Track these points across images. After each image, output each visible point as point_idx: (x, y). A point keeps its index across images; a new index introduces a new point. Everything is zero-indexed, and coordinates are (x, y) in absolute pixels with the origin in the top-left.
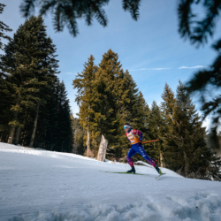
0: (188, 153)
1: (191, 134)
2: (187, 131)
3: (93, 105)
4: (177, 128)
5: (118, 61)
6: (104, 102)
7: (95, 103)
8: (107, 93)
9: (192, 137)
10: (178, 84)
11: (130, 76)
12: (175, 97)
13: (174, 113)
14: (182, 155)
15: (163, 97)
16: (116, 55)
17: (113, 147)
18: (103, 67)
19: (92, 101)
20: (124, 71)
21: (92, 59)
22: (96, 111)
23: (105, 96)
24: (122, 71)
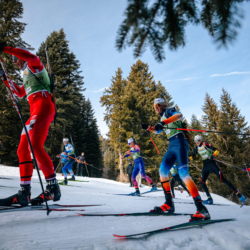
0: (239, 175)
1: (242, 152)
2: (236, 149)
3: (124, 124)
4: (224, 146)
5: (149, 72)
6: (136, 119)
7: (126, 121)
8: (138, 109)
9: (243, 155)
10: (222, 93)
11: (163, 88)
12: (219, 109)
13: (218, 128)
14: (233, 177)
15: (204, 110)
16: (146, 65)
17: (149, 171)
18: (132, 80)
19: (123, 120)
20: (157, 83)
21: (119, 72)
22: (128, 130)
23: (137, 113)
24: (153, 83)
